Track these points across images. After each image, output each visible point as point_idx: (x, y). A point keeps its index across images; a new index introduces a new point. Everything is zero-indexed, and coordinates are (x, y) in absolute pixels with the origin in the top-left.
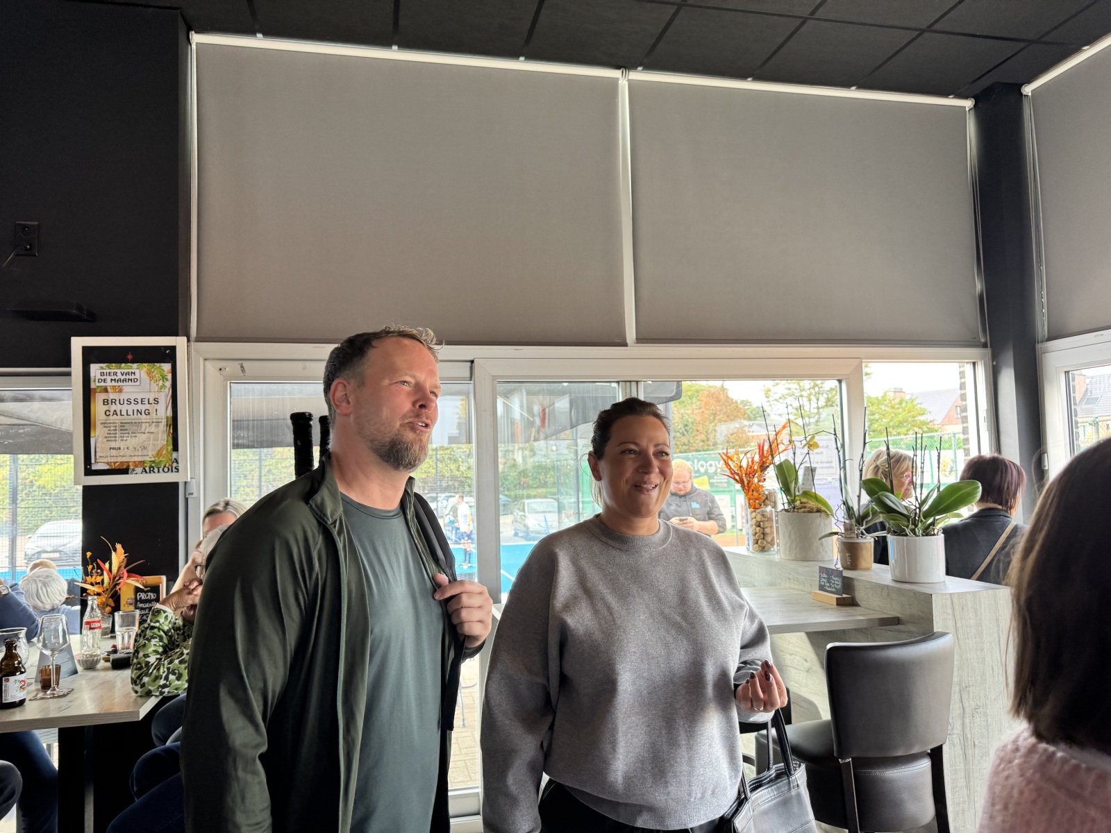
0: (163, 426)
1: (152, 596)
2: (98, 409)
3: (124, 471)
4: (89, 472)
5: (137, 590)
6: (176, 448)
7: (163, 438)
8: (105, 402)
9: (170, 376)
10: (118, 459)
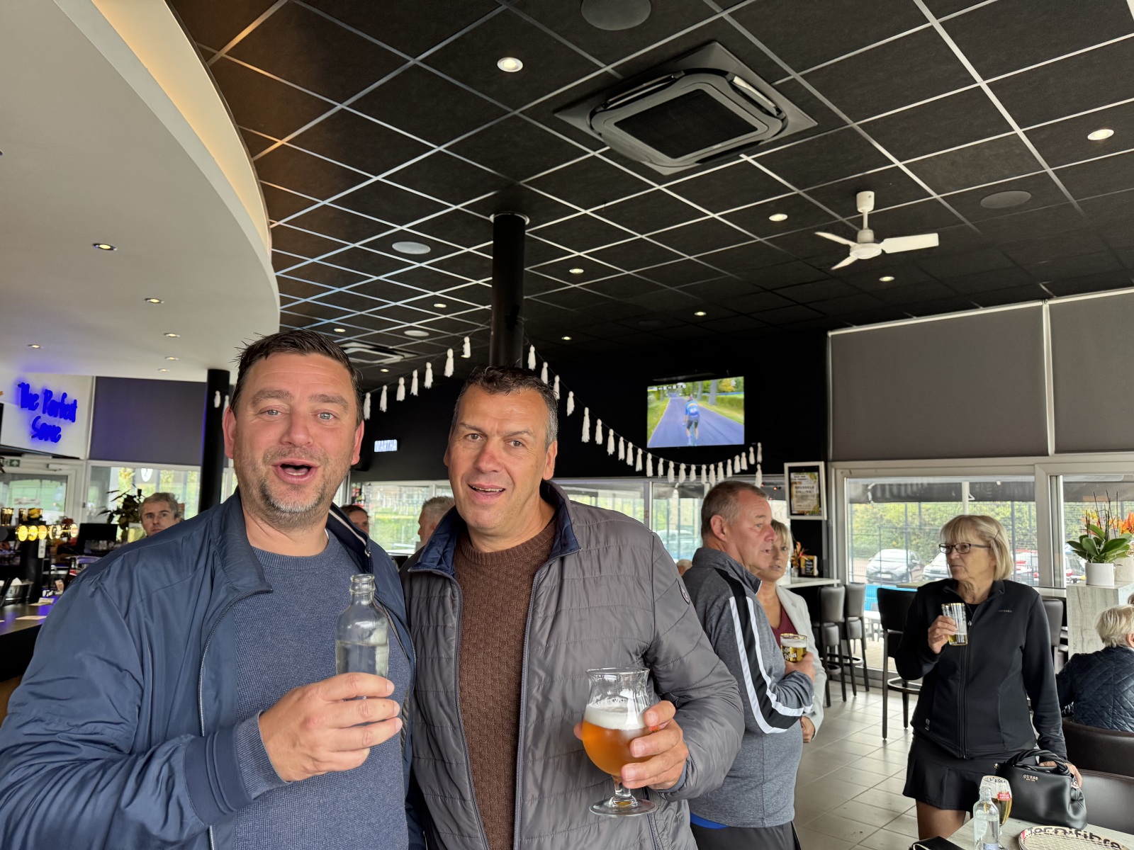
0: (815, 498)
1: (811, 563)
2: (794, 490)
3: (802, 514)
4: (792, 514)
5: (806, 561)
6: (820, 506)
7: (815, 503)
8: (796, 488)
9: (817, 477)
10: (801, 510)
